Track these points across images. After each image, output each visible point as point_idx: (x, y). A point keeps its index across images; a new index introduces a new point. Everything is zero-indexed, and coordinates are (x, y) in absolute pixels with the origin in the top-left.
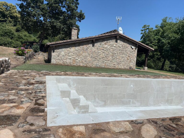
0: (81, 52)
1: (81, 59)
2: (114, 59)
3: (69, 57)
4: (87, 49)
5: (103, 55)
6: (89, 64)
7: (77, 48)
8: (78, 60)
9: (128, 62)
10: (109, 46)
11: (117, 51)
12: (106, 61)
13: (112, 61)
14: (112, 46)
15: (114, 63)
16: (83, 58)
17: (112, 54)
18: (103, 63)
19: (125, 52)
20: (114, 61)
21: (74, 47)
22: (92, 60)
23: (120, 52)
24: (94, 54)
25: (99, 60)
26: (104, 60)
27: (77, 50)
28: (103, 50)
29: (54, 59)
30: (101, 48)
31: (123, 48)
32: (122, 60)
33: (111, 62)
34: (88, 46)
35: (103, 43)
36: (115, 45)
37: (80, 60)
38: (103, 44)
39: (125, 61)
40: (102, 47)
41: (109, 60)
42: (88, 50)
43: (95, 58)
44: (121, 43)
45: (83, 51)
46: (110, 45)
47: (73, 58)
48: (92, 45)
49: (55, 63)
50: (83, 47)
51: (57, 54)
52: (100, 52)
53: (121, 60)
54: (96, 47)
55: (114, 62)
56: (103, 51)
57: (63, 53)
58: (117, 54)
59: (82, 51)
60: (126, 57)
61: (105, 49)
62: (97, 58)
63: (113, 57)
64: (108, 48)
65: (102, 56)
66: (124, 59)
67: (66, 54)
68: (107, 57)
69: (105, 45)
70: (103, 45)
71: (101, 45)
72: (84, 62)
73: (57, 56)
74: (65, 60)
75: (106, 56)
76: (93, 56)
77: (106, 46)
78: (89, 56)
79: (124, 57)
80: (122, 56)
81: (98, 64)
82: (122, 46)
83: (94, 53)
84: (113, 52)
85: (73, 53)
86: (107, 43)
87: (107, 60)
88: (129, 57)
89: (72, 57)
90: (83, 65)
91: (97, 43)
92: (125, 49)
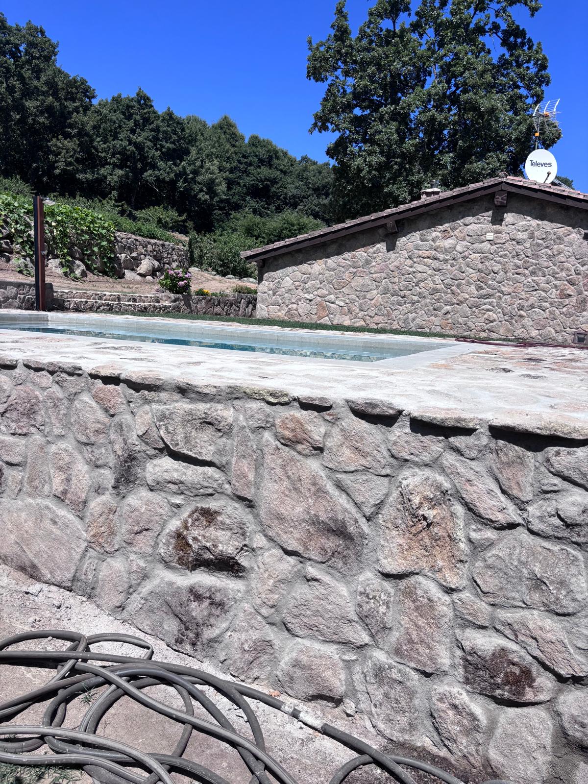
0: (346, 276)
1: (348, 301)
2: (489, 296)
3: (306, 295)
4: (368, 262)
5: (434, 281)
6: (376, 317)
7: (332, 261)
8: (337, 302)
9: (564, 309)
10: (465, 243)
11: (502, 260)
12: (449, 308)
13: (477, 307)
14: (479, 238)
15: (486, 316)
16: (354, 297)
17: (475, 275)
18: (436, 316)
19: (546, 264)
20: (490, 304)
21: (321, 259)
22: (386, 305)
23: (520, 263)
24: (396, 280)
25: (418, 302)
26: (438, 300)
27: (333, 270)
28: (435, 262)
29: (264, 301)
30: (427, 253)
31: (538, 245)
32: (532, 300)
33: (474, 309)
34: (371, 250)
35: (435, 232)
36: (490, 236)
37: (342, 304)
38: (437, 237)
39: (547, 305)
40: (431, 249)
41: (462, 302)
42: (374, 264)
43: (402, 293)
44: (524, 223)
45: (355, 270)
46: (468, 238)
47: (319, 299)
48: (384, 244)
49: (267, 315)
50: (355, 257)
51: (271, 285)
52: (420, 268)
53: (527, 300)
54: (404, 252)
55: (488, 310)
56: (436, 264)
57: (288, 282)
58: (501, 273)
59: (352, 270)
60: (556, 287)
61: (442, 257)
62: (407, 293)
63: (481, 288)
64: (459, 248)
65: (431, 285)
66: (543, 294)
67: (297, 284)
68: (453, 288)
69: (445, 238)
70: (433, 240)
71: (427, 240)
72: (358, 311)
73: (271, 292)
74: (295, 306)
75: (448, 286)
76: (390, 285)
77: (448, 243)
78: (377, 287)
79: (543, 285)
80: (530, 280)
81: (414, 320)
82: (532, 236)
83: (396, 273)
84: (480, 266)
85: (318, 281)
86: (454, 229)
87: (455, 301)
88: (572, 283)
89: (315, 293)
90: (354, 323)
91: (408, 236)
92: (547, 247)
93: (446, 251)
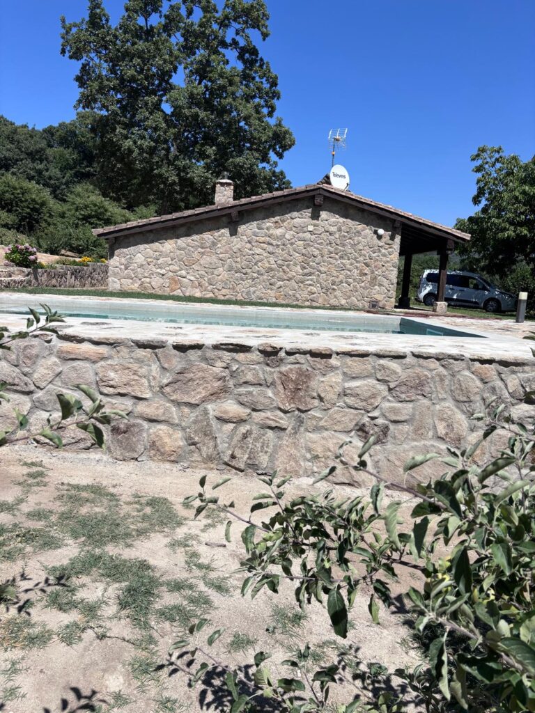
0: (196, 255)
1: (198, 276)
2: (310, 274)
3: (159, 270)
4: (214, 244)
5: (269, 262)
6: (224, 290)
7: (182, 242)
8: (188, 277)
9: (363, 284)
10: (292, 232)
11: (320, 247)
12: (281, 283)
13: (302, 282)
14: (302, 229)
15: (309, 289)
16: (203, 273)
17: (300, 258)
18: (272, 290)
19: (350, 251)
20: (312, 280)
21: (171, 239)
22: (231, 280)
23: (332, 249)
24: (239, 259)
25: (258, 278)
26: (273, 277)
27: (183, 249)
28: (270, 246)
29: (115, 275)
30: (262, 239)
31: (345, 236)
32: (341, 277)
33: (300, 284)
34: (216, 234)
35: (269, 223)
36: (311, 228)
37: (192, 278)
38: (270, 227)
39: (351, 280)
40: (266, 236)
41: (291, 279)
42: (219, 245)
43: (244, 271)
44: (334, 219)
45: (203, 250)
46: (294, 229)
47: (171, 274)
48: (228, 230)
49: (119, 288)
50: (203, 239)
51: (123, 260)
52: (259, 251)
53: (337, 277)
54: (244, 237)
55: (310, 285)
56: (270, 248)
57: (140, 258)
58: (319, 257)
59: (200, 250)
60: (357, 267)
61: (275, 242)
62: (249, 271)
63: (305, 268)
64: (287, 236)
65: (267, 265)
66: (349, 273)
67: (149, 260)
68: (284, 267)
69: (277, 228)
70: (268, 229)
71: (262, 229)
72: (207, 285)
73: (123, 267)
74: (148, 280)
75: (280, 266)
76: (234, 264)
77: (279, 232)
78: (223, 265)
79: (348, 266)
80: (339, 262)
81: (254, 292)
82: (340, 230)
83: (238, 255)
84: (304, 251)
85: (169, 259)
86: (283, 221)
87: (286, 278)
88: (367, 265)
89: (168, 268)
90: (204, 295)
91: (247, 225)
92: (350, 238)
93: (278, 238)
